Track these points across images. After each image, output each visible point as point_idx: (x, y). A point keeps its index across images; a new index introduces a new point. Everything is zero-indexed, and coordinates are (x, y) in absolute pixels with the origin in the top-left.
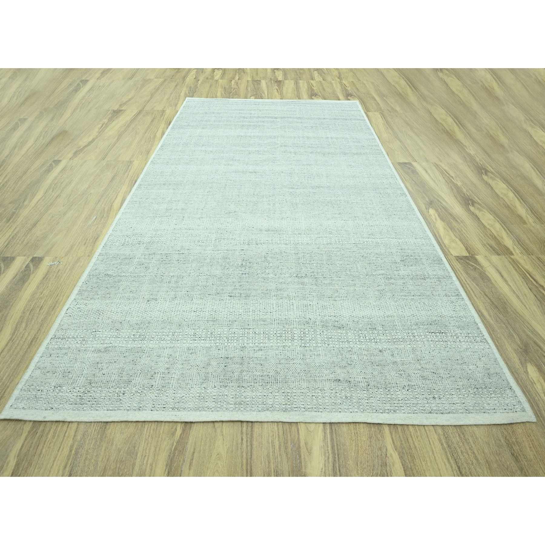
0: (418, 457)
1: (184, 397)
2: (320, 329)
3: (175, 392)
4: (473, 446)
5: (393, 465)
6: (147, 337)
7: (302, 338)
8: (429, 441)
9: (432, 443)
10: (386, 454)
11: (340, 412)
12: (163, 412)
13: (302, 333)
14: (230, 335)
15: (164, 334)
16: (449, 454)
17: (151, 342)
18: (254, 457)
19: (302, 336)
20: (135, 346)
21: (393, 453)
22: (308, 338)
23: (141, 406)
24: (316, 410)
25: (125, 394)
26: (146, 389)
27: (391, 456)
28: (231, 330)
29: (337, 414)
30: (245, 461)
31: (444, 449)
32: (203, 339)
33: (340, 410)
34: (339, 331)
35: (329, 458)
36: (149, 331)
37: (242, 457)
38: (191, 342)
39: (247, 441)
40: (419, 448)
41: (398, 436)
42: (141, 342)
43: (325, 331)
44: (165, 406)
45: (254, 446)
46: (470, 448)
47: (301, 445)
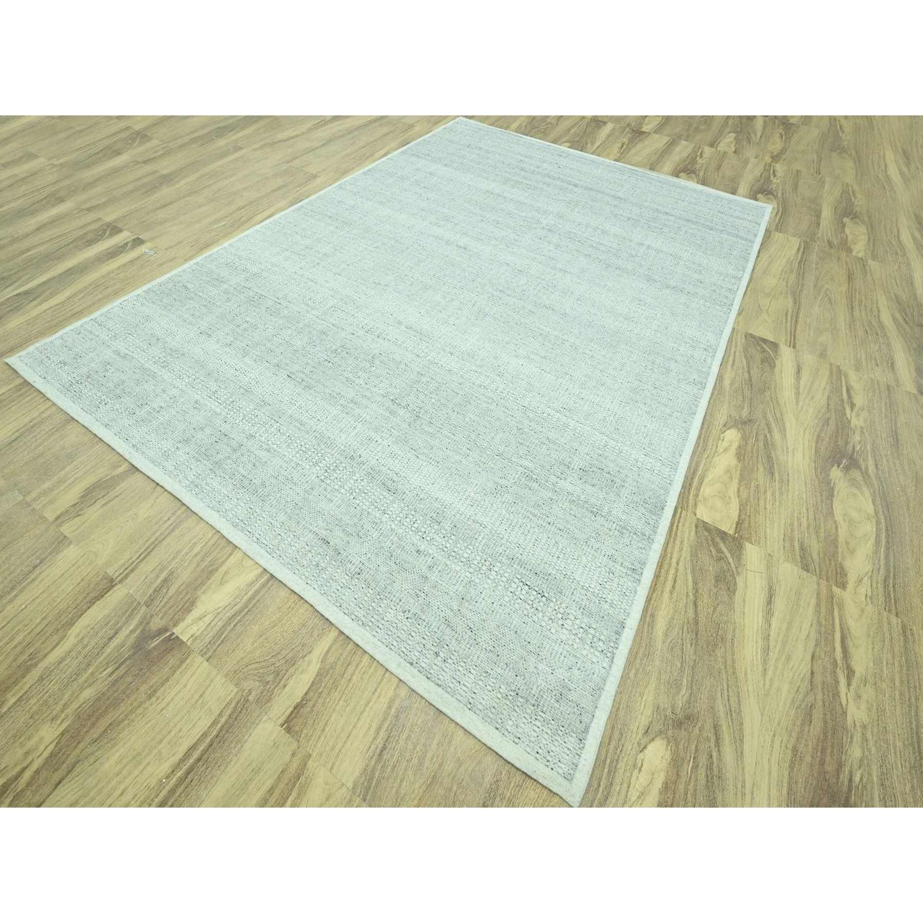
0: (342, 692)
1: (151, 443)
2: (362, 475)
3: (148, 432)
4: (434, 746)
5: (302, 673)
6: (170, 367)
7: (329, 471)
8: (376, 690)
9: (377, 694)
10: (305, 656)
11: (294, 573)
12: (122, 442)
13: (335, 465)
14: (250, 415)
15: (187, 373)
16: (387, 724)
17: (169, 374)
18: (164, 543)
19: (332, 468)
20: (152, 368)
21: (315, 661)
22: (336, 475)
23: (110, 424)
24: (268, 550)
25: (107, 406)
26: (127, 412)
27: (309, 663)
28: (256, 411)
29: (289, 572)
30: (153, 539)
31: (387, 713)
32: (220, 401)
33: (297, 572)
34: (385, 494)
35: (236, 605)
36: (177, 362)
37: (155, 533)
38: (205, 397)
39: (172, 524)
40: (354, 684)
41: (340, 651)
42: (160, 367)
43: (365, 481)
44: (129, 438)
45: (173, 534)
46: (425, 745)
47: (220, 570)
